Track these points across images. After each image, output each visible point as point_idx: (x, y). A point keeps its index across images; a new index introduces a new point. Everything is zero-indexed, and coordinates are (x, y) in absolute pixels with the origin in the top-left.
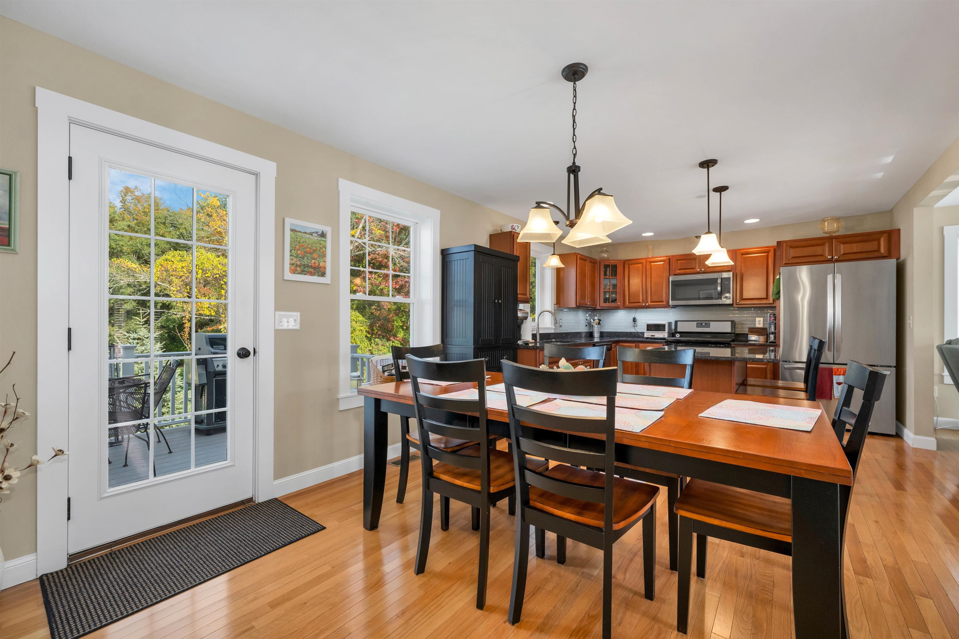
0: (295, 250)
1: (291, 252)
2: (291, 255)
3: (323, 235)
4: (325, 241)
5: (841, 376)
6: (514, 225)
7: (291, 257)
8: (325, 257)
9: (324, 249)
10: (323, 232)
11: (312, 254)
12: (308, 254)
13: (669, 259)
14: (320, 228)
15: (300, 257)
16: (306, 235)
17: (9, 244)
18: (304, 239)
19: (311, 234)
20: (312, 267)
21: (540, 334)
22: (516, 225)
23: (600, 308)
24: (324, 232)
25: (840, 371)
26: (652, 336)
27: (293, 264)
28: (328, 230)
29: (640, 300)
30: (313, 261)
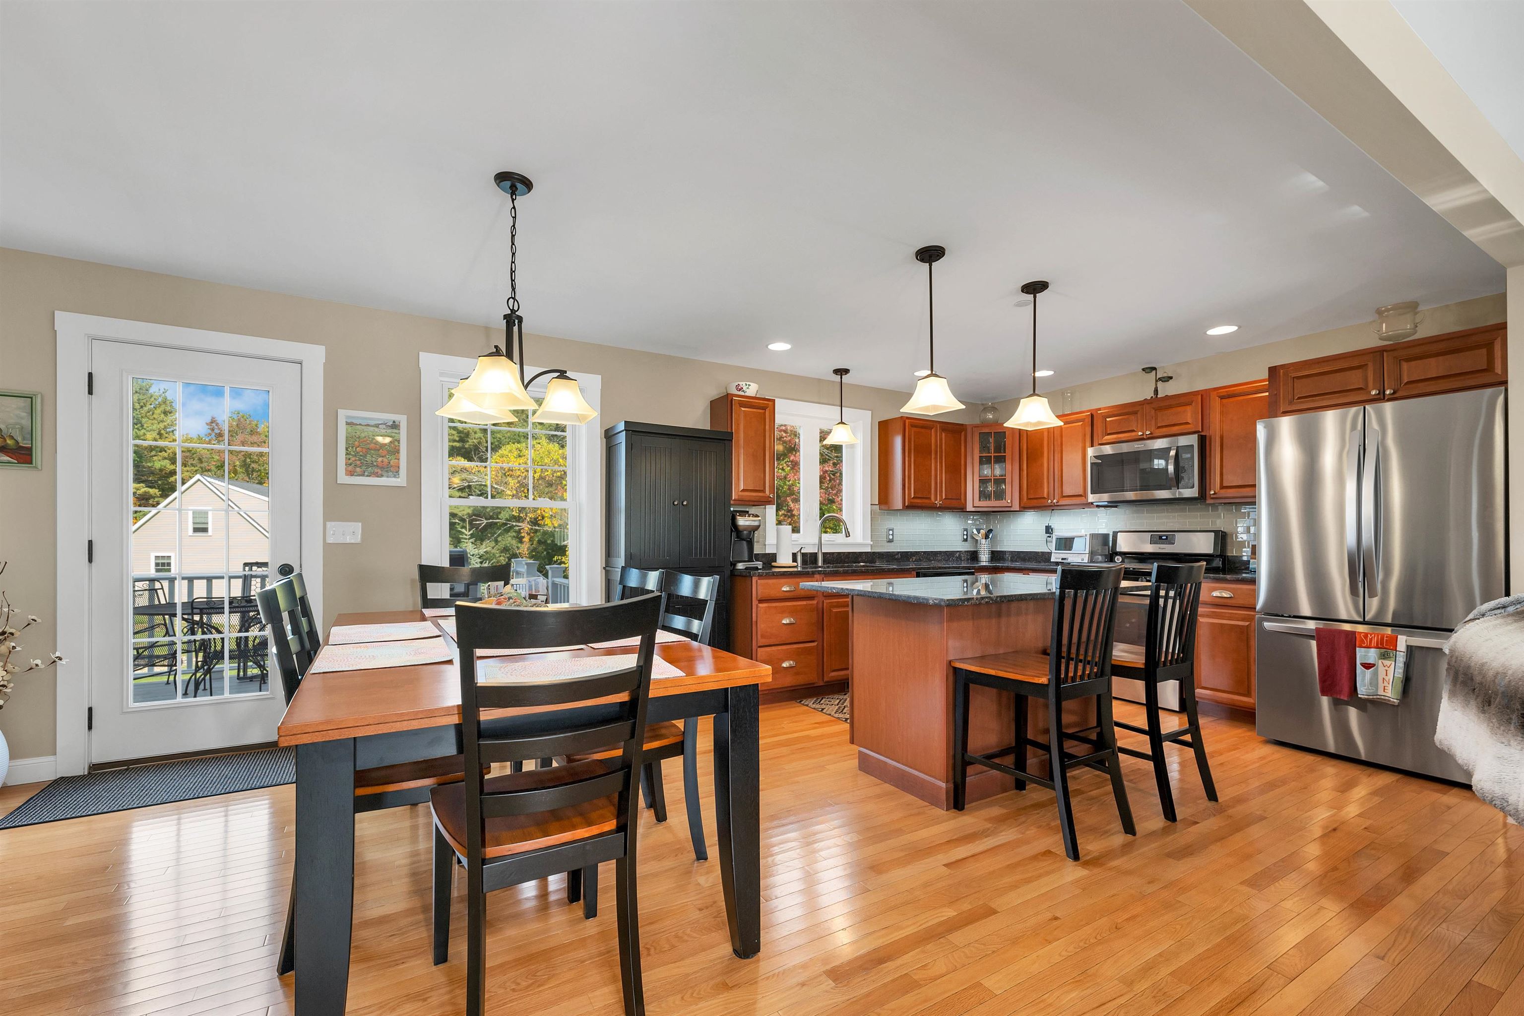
0: (352, 447)
1: (347, 449)
2: (347, 454)
3: (395, 426)
4: (399, 433)
5: (1373, 650)
6: (741, 383)
7: (348, 456)
8: (398, 453)
9: (396, 443)
10: (394, 422)
11: (379, 450)
12: (372, 451)
13: (1092, 416)
14: (390, 417)
15: (361, 456)
16: (369, 427)
17: (31, 463)
18: (366, 433)
19: (377, 426)
20: (378, 466)
21: (824, 554)
22: (744, 383)
23: (973, 509)
24: (397, 423)
25: (1371, 640)
26: (1062, 559)
27: (350, 465)
28: (402, 419)
29: (1043, 494)
30: (380, 459)
